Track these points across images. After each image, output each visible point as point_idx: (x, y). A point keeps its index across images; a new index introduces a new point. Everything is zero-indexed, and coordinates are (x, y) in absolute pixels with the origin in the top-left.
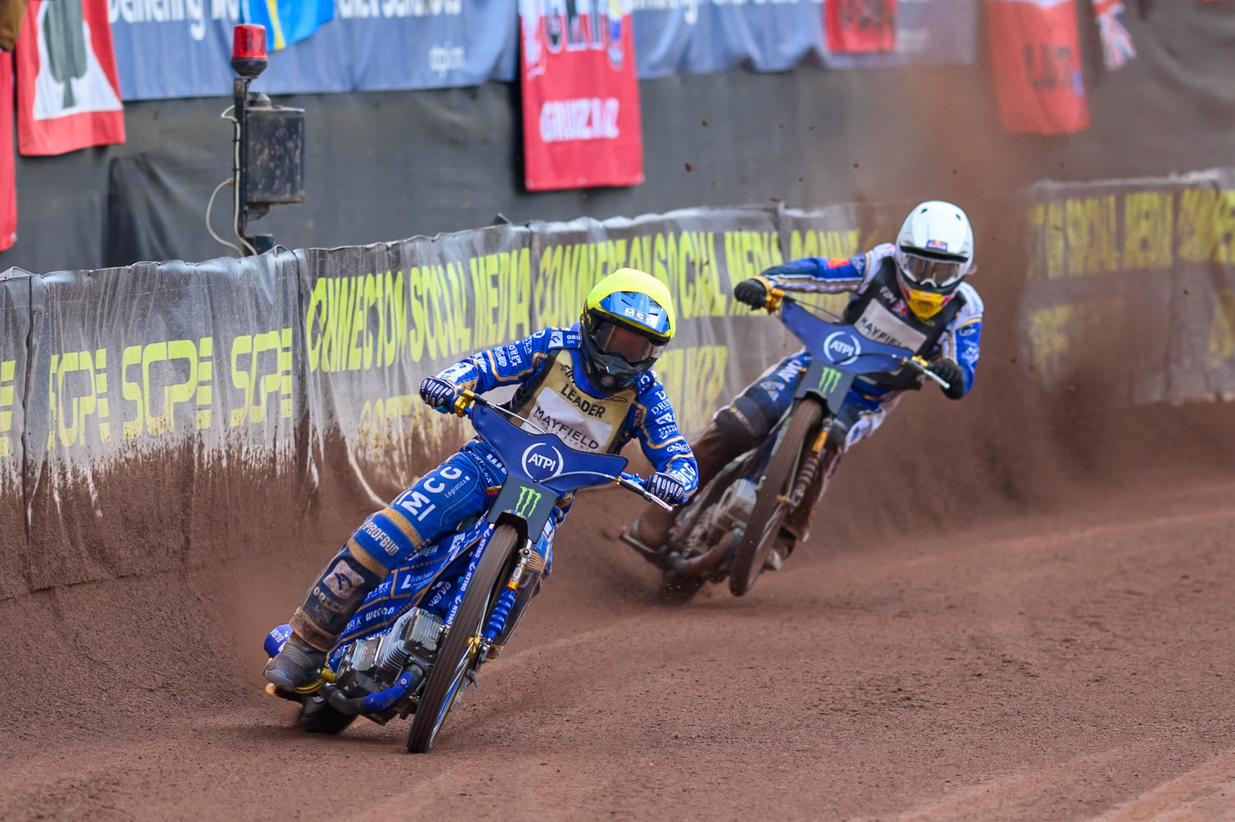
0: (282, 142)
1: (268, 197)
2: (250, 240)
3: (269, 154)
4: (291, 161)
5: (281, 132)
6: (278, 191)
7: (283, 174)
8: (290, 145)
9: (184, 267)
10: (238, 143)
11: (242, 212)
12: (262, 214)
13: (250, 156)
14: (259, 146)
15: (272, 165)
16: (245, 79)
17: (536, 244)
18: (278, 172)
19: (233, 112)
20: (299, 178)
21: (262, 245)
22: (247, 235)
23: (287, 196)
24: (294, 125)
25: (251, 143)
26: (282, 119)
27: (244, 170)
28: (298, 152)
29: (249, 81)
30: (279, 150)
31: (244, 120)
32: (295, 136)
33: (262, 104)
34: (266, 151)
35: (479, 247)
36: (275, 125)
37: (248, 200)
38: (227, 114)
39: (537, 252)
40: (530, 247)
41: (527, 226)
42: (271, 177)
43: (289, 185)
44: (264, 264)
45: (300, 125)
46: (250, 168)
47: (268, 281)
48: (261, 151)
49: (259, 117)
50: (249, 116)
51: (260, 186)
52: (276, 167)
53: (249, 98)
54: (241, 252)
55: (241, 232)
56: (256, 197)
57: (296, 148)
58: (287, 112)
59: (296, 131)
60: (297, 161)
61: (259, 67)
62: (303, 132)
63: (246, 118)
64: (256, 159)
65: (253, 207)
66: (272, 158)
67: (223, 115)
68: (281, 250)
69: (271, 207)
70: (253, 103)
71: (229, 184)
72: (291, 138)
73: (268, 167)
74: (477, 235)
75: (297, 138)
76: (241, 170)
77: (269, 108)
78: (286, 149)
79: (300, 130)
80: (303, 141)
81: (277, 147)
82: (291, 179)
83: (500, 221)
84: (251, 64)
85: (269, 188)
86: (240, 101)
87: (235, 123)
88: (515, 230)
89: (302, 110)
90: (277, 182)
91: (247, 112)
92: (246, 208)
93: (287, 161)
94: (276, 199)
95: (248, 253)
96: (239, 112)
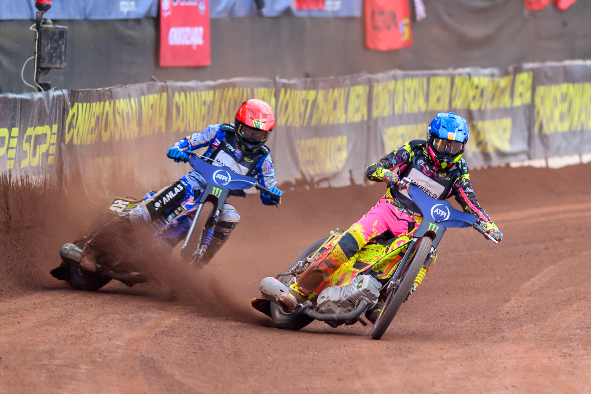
0: (57, 41)
1: (49, 65)
2: (41, 85)
3: (51, 46)
4: (60, 50)
5: (56, 37)
6: (54, 63)
7: (56, 56)
8: (60, 42)
9: (11, 96)
10: (37, 41)
11: (38, 72)
12: (46, 73)
13: (42, 47)
14: (46, 43)
15: (52, 51)
16: (41, 12)
17: (170, 91)
18: (54, 55)
19: (35, 27)
20: (63, 58)
21: (47, 87)
22: (40, 82)
23: (58, 66)
24: (62, 34)
25: (43, 41)
26: (57, 31)
27: (39, 53)
28: (64, 46)
29: (43, 13)
30: (55, 45)
31: (40, 31)
32: (62, 39)
33: (48, 24)
34: (50, 45)
35: (145, 91)
36: (54, 34)
37: (41, 66)
38: (32, 28)
39: (170, 94)
40: (167, 92)
41: (165, 82)
42: (51, 56)
43: (59, 61)
44: (48, 96)
45: (65, 34)
46: (42, 52)
47: (48, 103)
48: (47, 45)
49: (47, 30)
50: (42, 29)
51: (46, 61)
52: (54, 52)
53: (43, 21)
54: (37, 90)
55: (37, 81)
56: (44, 65)
57: (63, 44)
58: (59, 28)
59: (63, 37)
60: (63, 50)
61: (48, 7)
62: (66, 37)
63: (41, 30)
64: (45, 48)
65: (42, 70)
66: (52, 48)
67: (31, 28)
68: (56, 89)
69: (51, 70)
70: (44, 23)
71: (32, 59)
72: (61, 39)
73: (50, 52)
74: (144, 86)
75: (63, 40)
76: (38, 53)
77: (51, 26)
78: (58, 44)
79: (65, 36)
80: (66, 41)
81: (54, 43)
82: (60, 58)
83: (153, 80)
84: (44, 6)
85: (50, 61)
86: (38, 22)
87: (36, 32)
88: (159, 84)
89: (66, 27)
90: (54, 59)
91: (41, 27)
92: (39, 70)
93: (59, 50)
94: (53, 66)
95: (40, 90)
96: (38, 27)
